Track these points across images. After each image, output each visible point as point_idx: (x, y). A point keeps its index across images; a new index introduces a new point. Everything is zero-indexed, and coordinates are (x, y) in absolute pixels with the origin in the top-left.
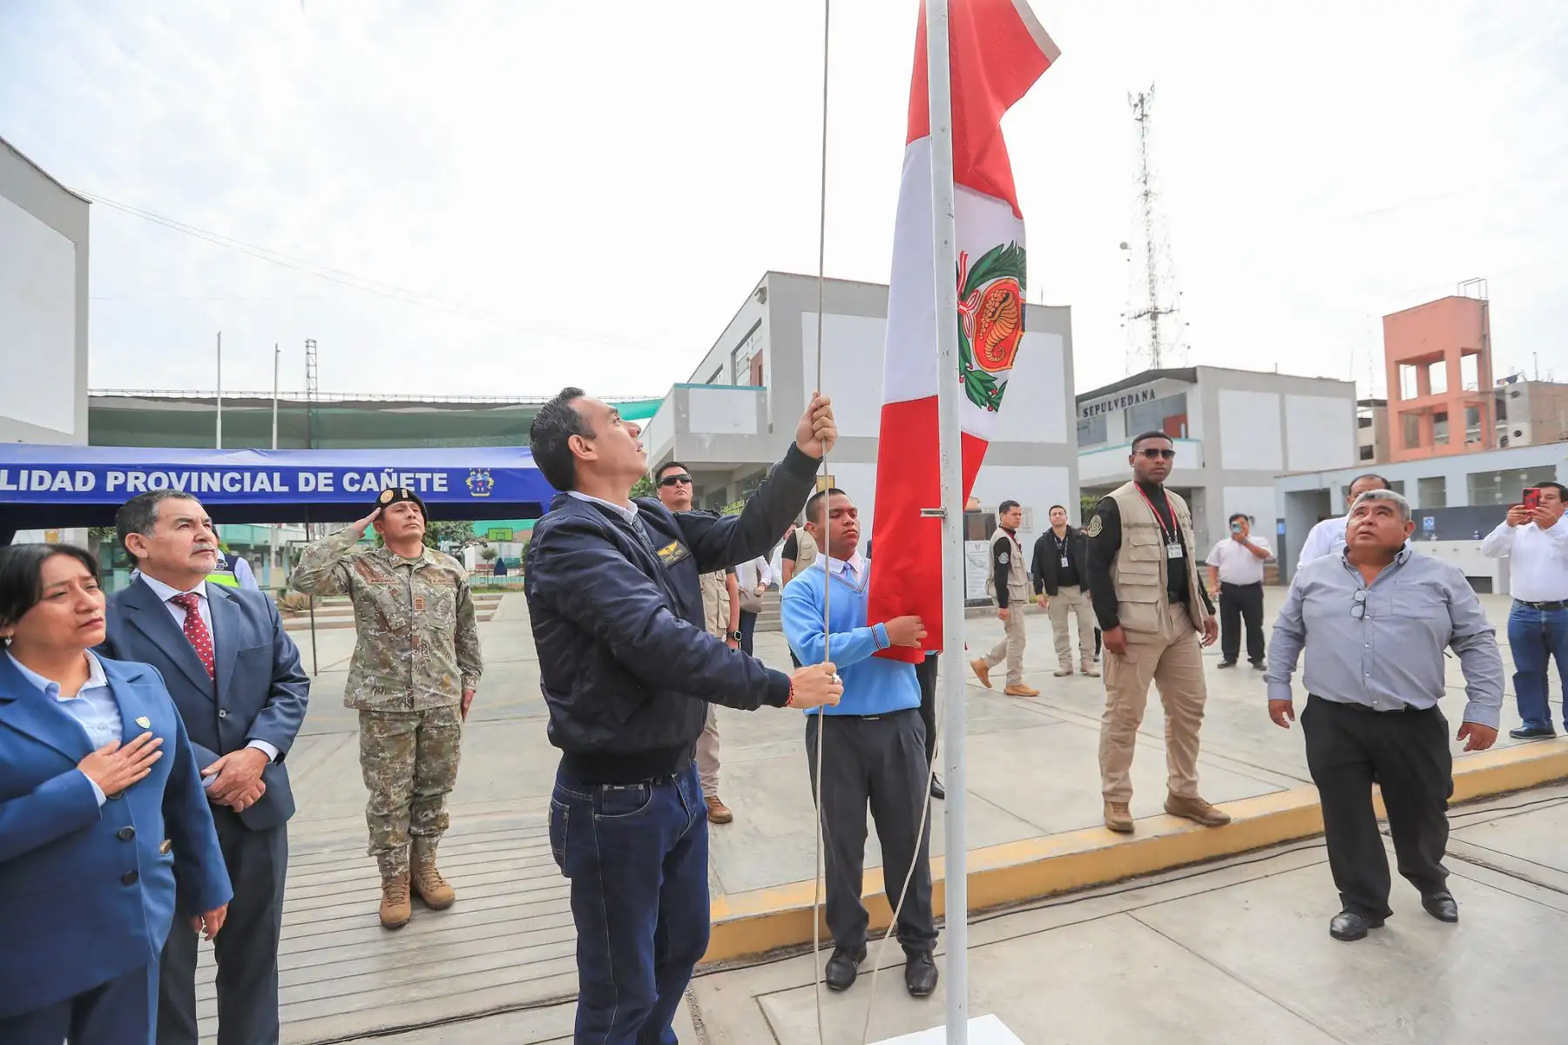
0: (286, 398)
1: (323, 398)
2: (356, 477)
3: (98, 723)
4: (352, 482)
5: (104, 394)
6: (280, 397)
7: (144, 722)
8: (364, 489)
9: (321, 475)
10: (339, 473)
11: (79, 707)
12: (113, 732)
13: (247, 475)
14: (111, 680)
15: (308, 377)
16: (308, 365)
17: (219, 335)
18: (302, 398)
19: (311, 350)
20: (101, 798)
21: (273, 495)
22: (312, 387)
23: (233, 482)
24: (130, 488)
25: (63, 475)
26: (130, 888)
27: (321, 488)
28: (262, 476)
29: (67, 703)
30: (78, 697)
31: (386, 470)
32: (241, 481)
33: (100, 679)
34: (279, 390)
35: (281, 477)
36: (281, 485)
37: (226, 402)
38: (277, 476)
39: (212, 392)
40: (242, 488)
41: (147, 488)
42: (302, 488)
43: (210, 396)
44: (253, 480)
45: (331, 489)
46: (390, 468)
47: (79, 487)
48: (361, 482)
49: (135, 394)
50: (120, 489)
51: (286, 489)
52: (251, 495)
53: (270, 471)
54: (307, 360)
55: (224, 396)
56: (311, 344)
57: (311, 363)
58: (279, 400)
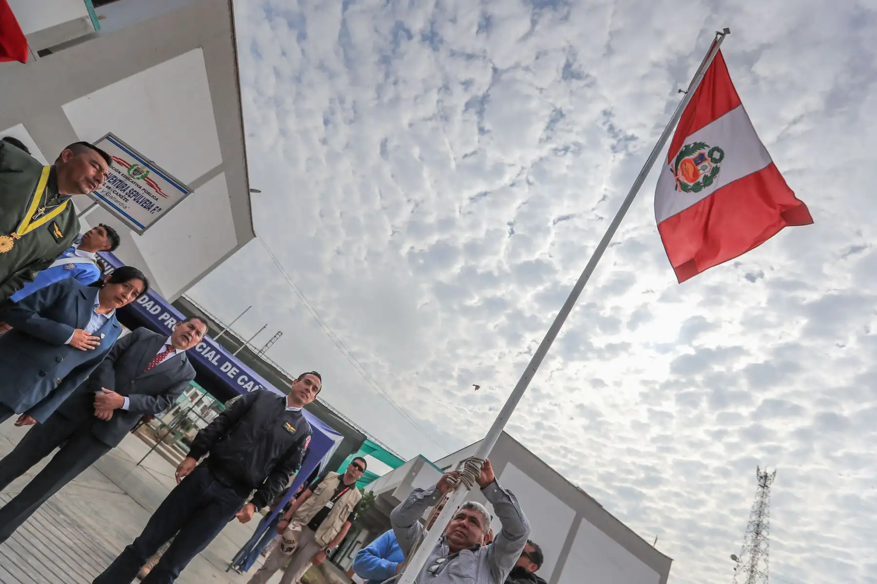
0: (250, 347)
1: (263, 358)
2: (246, 379)
3: (94, 324)
4: (243, 380)
5: (189, 300)
6: (248, 345)
7: (103, 336)
8: (244, 387)
9: (234, 369)
10: (242, 373)
11: (95, 316)
12: (94, 330)
13: (209, 348)
14: (110, 320)
15: (266, 345)
16: (271, 341)
17: (250, 307)
18: (256, 352)
19: (278, 336)
20: (68, 342)
21: (210, 363)
22: (264, 350)
23: (201, 347)
24: (166, 323)
25: (152, 303)
26: (38, 376)
27: (229, 374)
28: (214, 353)
29: (94, 312)
30: (99, 315)
31: (260, 386)
32: (204, 349)
33: (109, 316)
34: (250, 342)
35: (220, 358)
36: (216, 361)
37: (227, 333)
38: (219, 356)
39: (226, 326)
40: (202, 352)
41: (171, 327)
42: (222, 368)
43: (223, 326)
44: (209, 351)
45: (232, 377)
46: (262, 386)
47: (151, 311)
48: (246, 383)
49: (199, 308)
50: (163, 321)
51: (216, 364)
52: (202, 357)
53: (218, 352)
54: (272, 339)
55: (228, 330)
56: (280, 334)
57: (273, 341)
58: (246, 346)
